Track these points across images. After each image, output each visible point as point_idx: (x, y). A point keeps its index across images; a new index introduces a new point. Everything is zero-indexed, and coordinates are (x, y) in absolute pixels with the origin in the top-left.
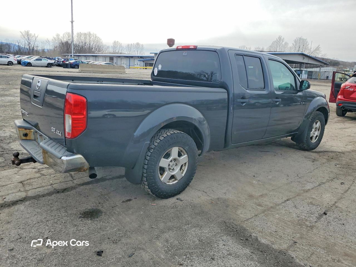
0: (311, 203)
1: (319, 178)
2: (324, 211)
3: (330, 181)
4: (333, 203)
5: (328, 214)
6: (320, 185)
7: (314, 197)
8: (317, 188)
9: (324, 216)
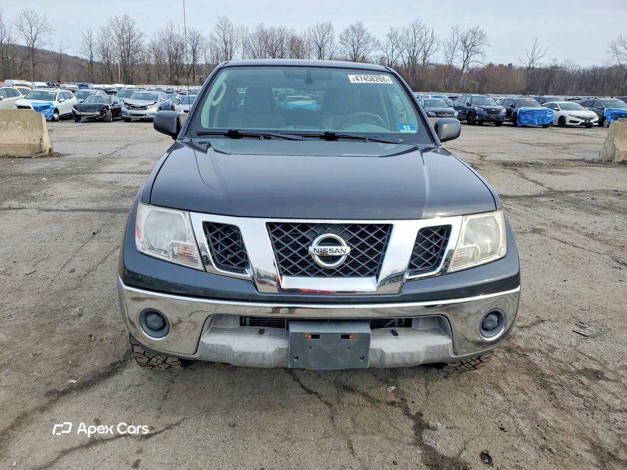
0: (109, 238)
1: (109, 268)
2: (96, 236)
3: (91, 268)
4: (86, 245)
5: (91, 235)
6: (106, 258)
7: (109, 244)
8: (108, 254)
9: (95, 231)
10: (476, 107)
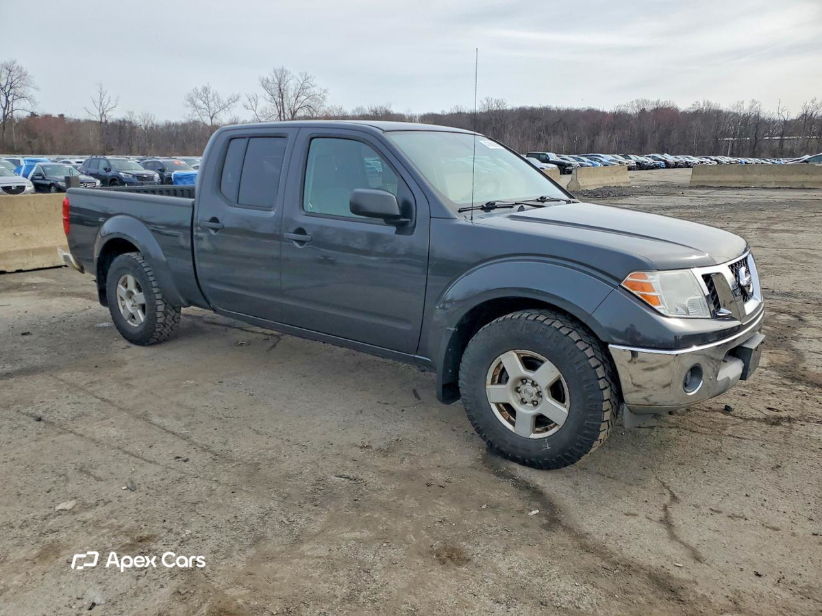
10: (121, 173)
